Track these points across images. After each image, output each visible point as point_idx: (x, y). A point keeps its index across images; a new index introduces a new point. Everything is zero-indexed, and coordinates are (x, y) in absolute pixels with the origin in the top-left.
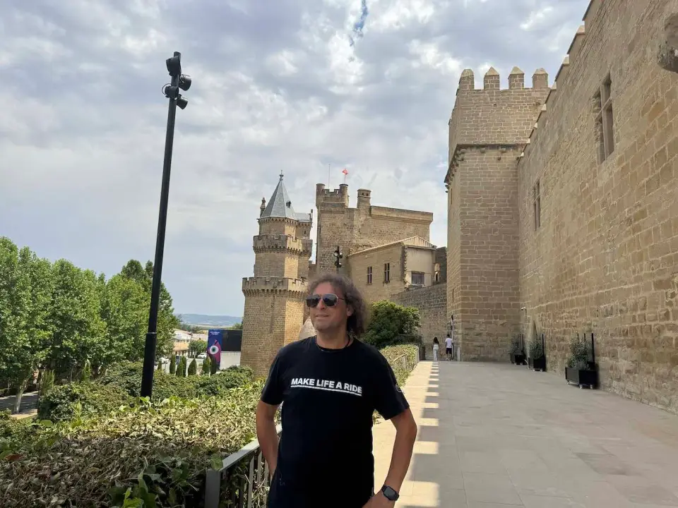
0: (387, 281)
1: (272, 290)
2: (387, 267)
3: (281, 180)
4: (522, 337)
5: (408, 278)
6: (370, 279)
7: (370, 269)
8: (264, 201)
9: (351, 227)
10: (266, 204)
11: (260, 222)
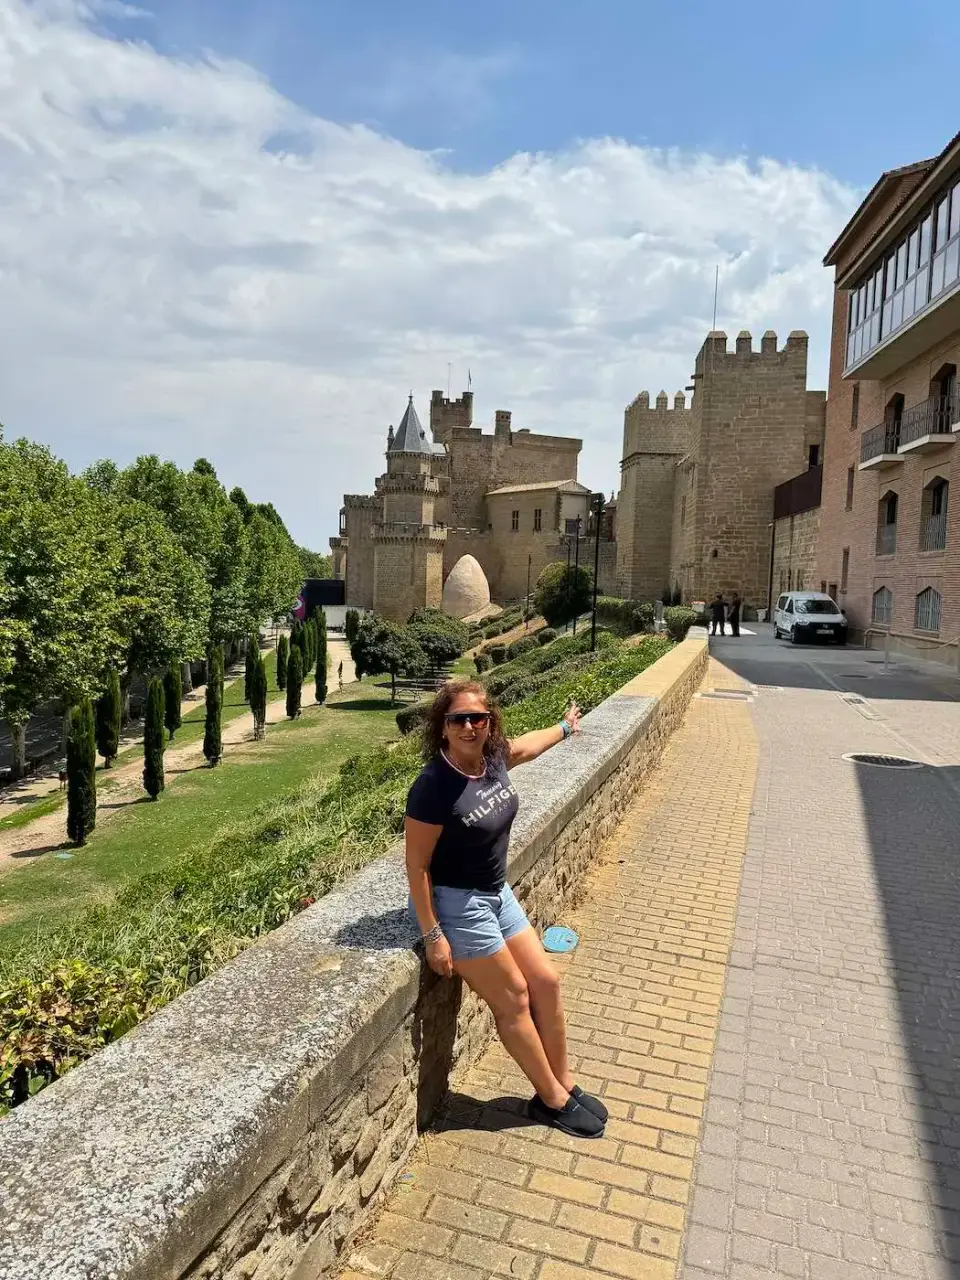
0: (538, 527)
1: (412, 539)
2: (538, 513)
3: (411, 402)
4: (669, 589)
5: (562, 528)
6: (515, 526)
7: (516, 514)
8: (391, 430)
9: (489, 460)
10: (395, 432)
11: (389, 456)
